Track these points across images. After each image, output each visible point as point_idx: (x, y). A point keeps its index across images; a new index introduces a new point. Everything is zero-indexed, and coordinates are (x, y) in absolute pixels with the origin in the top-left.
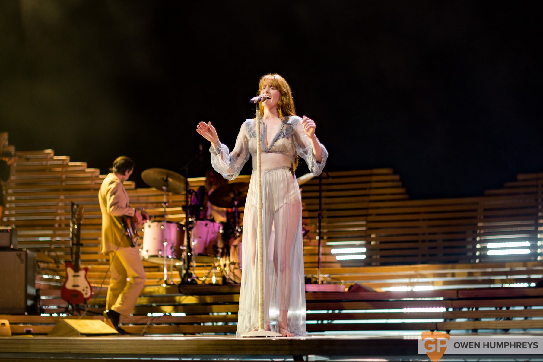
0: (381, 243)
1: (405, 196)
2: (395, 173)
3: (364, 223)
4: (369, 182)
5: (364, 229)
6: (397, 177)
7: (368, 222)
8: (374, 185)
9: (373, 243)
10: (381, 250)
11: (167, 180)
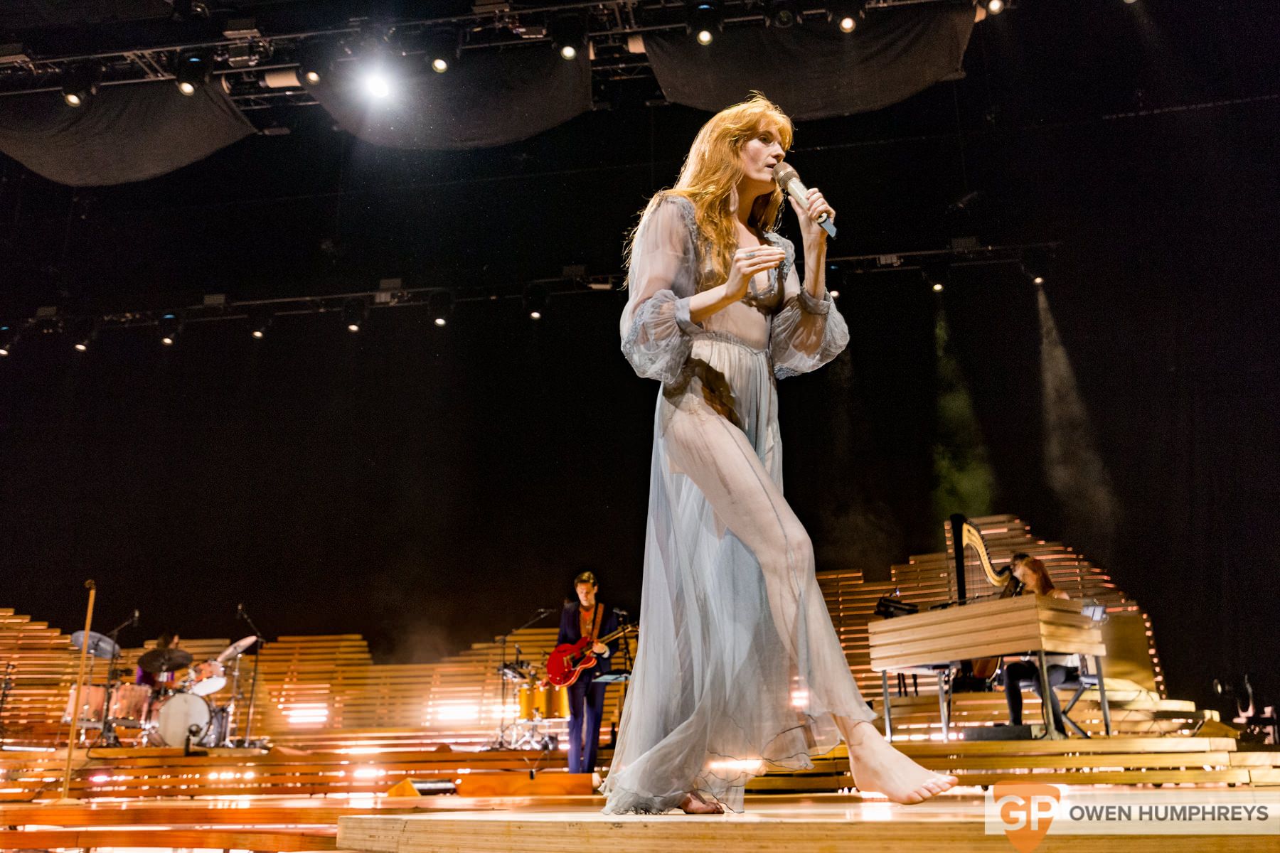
0: (345, 705)
1: (371, 662)
2: (364, 639)
3: (328, 686)
4: (338, 647)
5: (327, 692)
6: (365, 643)
7: (332, 685)
8: (342, 650)
9: (337, 705)
10: (344, 712)
11: (97, 645)
